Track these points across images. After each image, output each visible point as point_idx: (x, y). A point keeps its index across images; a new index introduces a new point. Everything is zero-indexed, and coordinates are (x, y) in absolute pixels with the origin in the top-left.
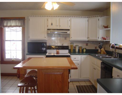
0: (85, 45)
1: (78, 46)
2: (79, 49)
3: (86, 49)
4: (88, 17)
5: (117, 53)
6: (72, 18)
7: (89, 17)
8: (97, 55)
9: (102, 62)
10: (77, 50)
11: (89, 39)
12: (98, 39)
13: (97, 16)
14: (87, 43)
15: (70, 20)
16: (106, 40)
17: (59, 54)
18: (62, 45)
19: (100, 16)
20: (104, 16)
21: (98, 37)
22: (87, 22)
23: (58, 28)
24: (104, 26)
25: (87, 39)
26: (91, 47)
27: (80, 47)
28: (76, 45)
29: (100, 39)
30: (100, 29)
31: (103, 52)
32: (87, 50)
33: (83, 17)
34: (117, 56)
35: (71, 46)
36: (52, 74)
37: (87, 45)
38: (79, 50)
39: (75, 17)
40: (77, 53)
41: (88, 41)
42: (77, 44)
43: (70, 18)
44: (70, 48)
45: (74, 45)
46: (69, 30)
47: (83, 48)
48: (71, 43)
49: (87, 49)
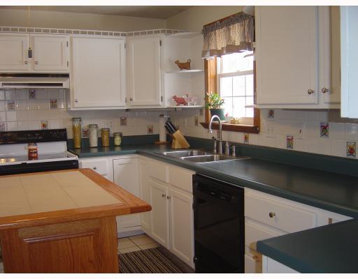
0: (118, 121)
1: (97, 127)
2: (100, 136)
3: (121, 135)
4: (125, 35)
5: (229, 143)
6: (77, 35)
7: (131, 34)
8: (165, 153)
9: (194, 173)
10: (94, 143)
11: (132, 103)
12: (161, 103)
13: (156, 32)
14: (124, 115)
15: (70, 44)
16: (186, 104)
17: (36, 158)
18: (44, 126)
19: (163, 31)
20: (175, 32)
21: (162, 98)
22: (123, 50)
23: (31, 71)
24: (177, 62)
25: (125, 104)
26: (137, 129)
27: (102, 130)
28: (90, 126)
29: (167, 104)
30: (167, 73)
31: (181, 143)
32: (124, 139)
33: (111, 34)
34: (231, 152)
35: (74, 128)
36: (58, 240)
37: (123, 122)
38: (100, 140)
39: (85, 33)
40: (95, 151)
41: (127, 110)
42: (92, 122)
43: (67, 38)
44: (70, 136)
45: (85, 124)
46: (67, 76)
47: (112, 132)
48: (73, 119)
49: (125, 134)
